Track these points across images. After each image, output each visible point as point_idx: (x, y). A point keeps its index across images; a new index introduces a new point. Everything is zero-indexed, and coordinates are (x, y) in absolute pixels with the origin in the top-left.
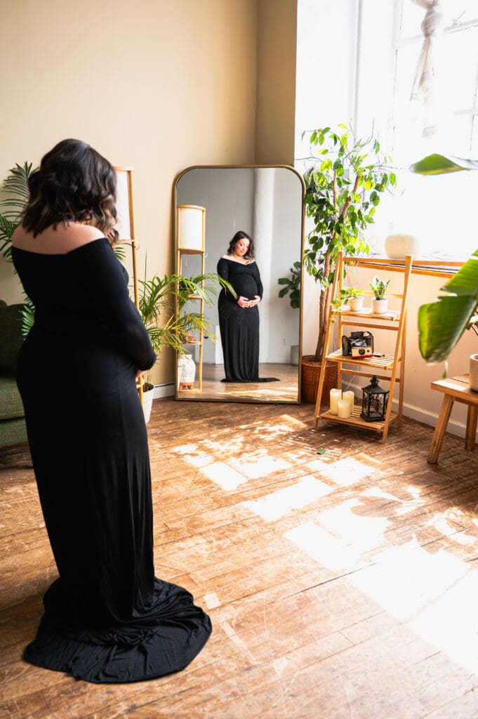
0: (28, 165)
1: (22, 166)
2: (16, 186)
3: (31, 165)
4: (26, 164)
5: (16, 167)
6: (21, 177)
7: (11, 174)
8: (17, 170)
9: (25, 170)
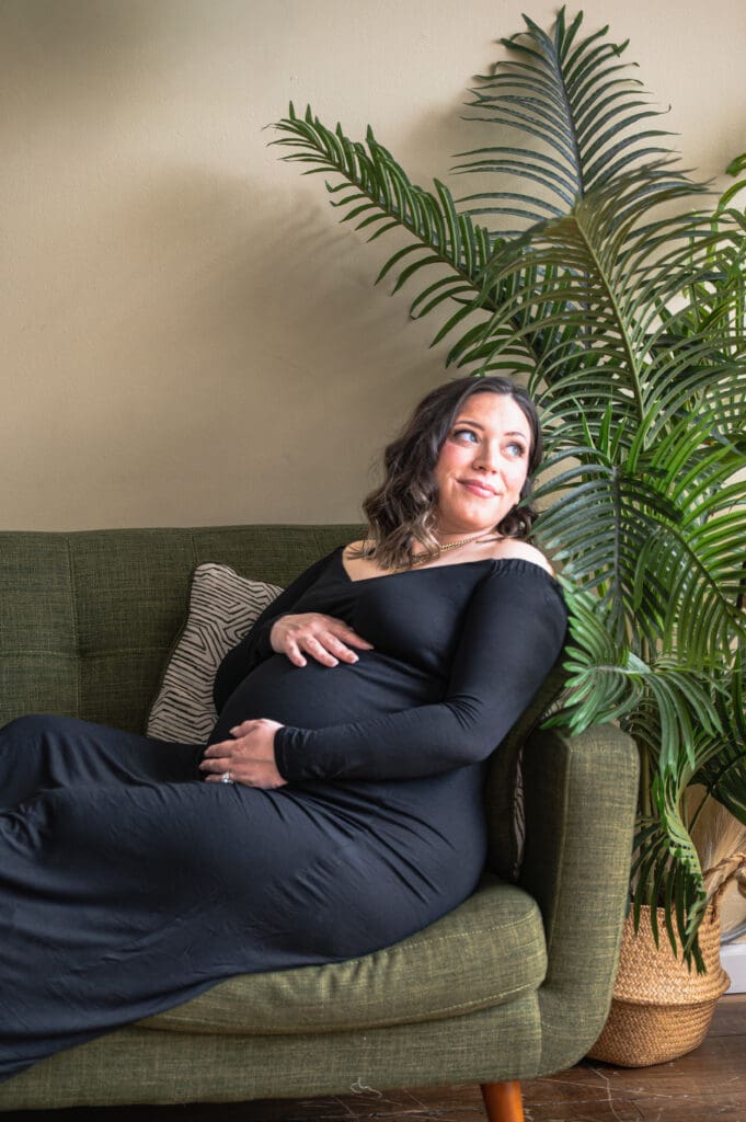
0: (568, 23)
1: (546, 23)
2: (519, 101)
3: (579, 19)
4: (561, 15)
5: (524, 28)
6: (540, 66)
7: (502, 54)
8: (526, 42)
9: (553, 39)
